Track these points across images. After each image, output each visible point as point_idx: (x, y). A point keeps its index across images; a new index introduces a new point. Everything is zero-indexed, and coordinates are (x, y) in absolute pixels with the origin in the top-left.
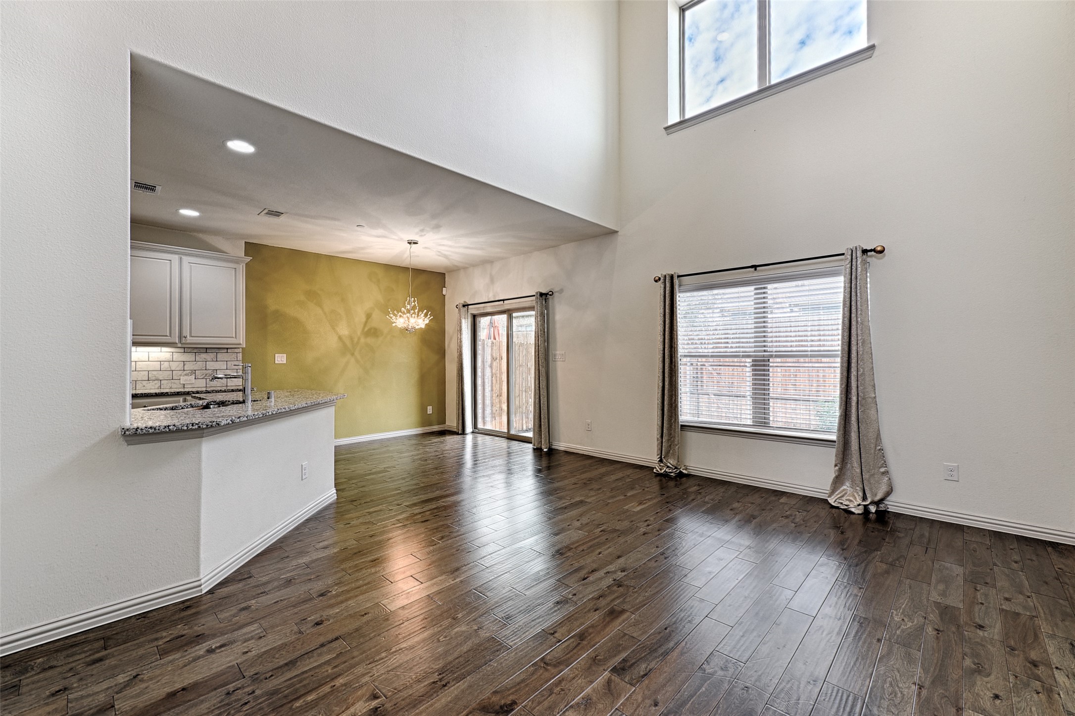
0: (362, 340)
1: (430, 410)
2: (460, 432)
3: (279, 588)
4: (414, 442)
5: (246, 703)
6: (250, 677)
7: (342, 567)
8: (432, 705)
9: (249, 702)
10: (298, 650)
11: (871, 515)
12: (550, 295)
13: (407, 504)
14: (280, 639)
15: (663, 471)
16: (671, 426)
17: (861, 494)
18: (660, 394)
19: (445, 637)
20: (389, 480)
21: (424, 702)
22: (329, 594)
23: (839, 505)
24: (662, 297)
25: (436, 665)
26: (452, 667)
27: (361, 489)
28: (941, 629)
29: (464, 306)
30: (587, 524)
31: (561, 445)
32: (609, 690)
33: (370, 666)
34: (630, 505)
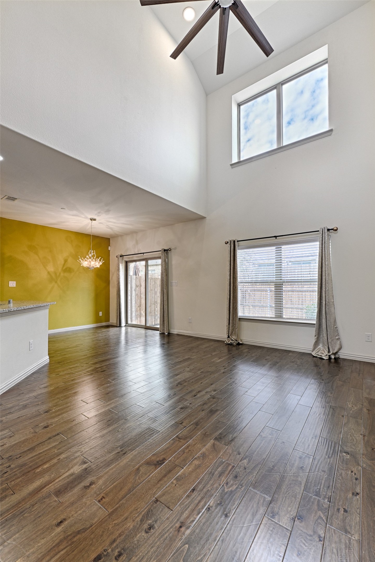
0: (62, 274)
1: (101, 314)
2: (118, 326)
3: (19, 410)
4: (91, 331)
5: (6, 473)
6: (7, 458)
7: (57, 397)
8: (118, 464)
9: (7, 472)
10: (35, 442)
11: (332, 360)
12: (169, 250)
13: (92, 363)
14: (23, 437)
15: (230, 342)
16: (234, 319)
17: (327, 350)
18: (228, 302)
19: (122, 429)
20: (80, 351)
21: (113, 463)
22: (51, 411)
23: (317, 356)
24: (229, 252)
25: (118, 444)
26: (127, 444)
27: (63, 356)
28: (370, 409)
29: (121, 256)
30: (193, 369)
31: (175, 331)
32: (214, 449)
33: (80, 447)
34: (215, 359)
